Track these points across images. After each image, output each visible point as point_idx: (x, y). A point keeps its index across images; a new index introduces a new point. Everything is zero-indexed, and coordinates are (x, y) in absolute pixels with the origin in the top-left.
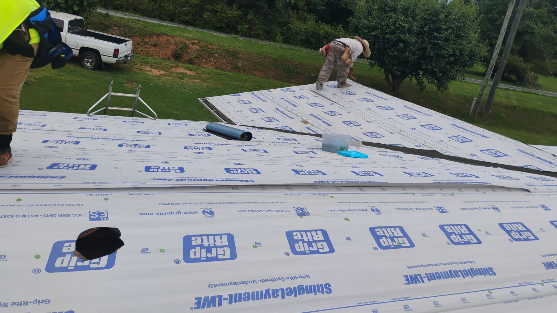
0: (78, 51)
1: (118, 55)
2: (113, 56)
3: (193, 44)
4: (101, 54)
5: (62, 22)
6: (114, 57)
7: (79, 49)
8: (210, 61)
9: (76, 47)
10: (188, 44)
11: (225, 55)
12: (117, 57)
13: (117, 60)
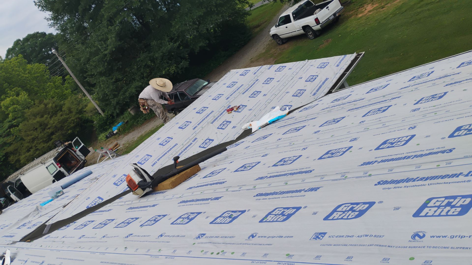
0: (302, 30)
1: (319, 22)
2: (316, 25)
4: (311, 26)
5: (289, 15)
6: (318, 25)
7: (302, 29)
9: (300, 28)
12: (320, 23)
13: (320, 26)
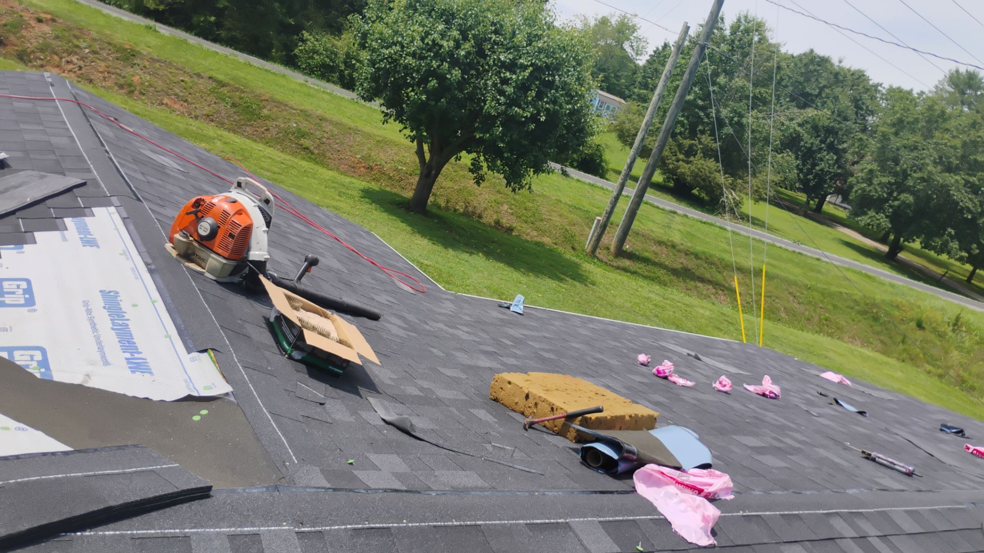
3: (40, 21)
8: (68, 62)
10: (27, 19)
11: (108, 55)
